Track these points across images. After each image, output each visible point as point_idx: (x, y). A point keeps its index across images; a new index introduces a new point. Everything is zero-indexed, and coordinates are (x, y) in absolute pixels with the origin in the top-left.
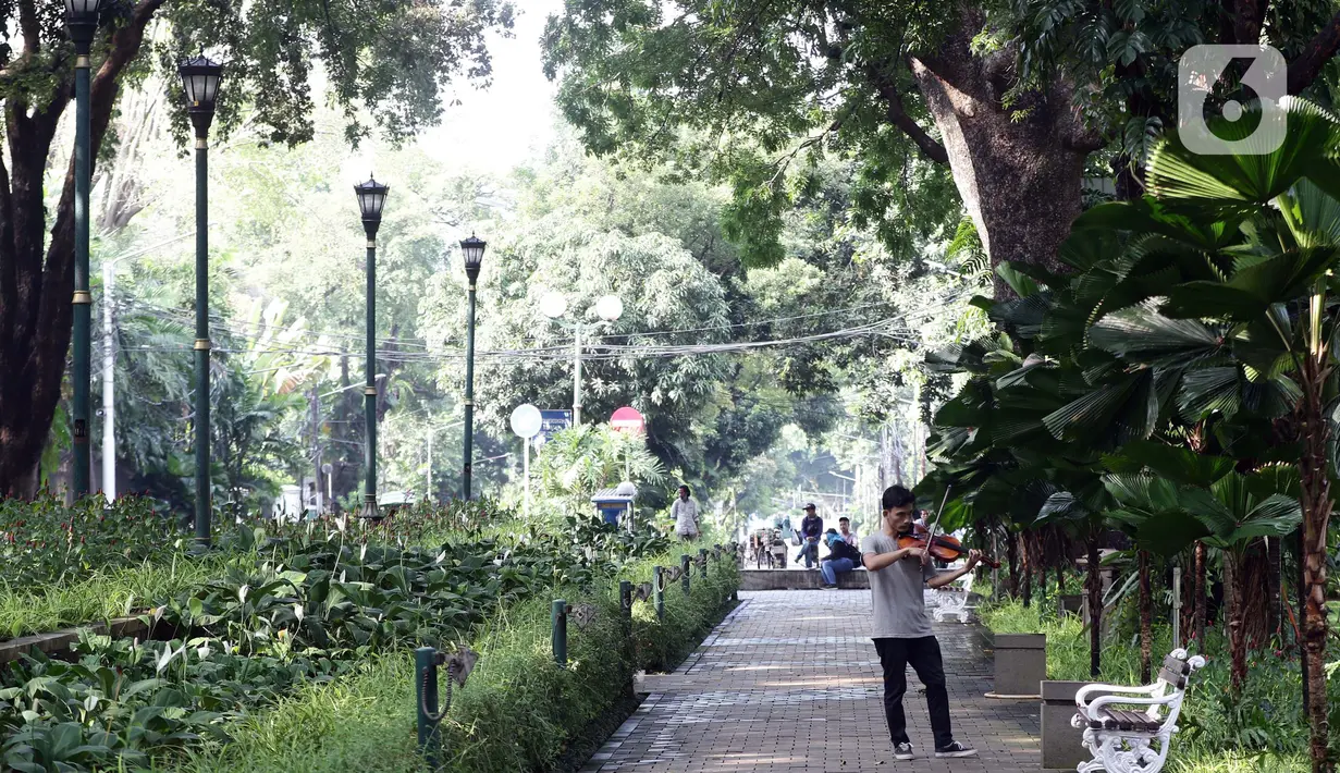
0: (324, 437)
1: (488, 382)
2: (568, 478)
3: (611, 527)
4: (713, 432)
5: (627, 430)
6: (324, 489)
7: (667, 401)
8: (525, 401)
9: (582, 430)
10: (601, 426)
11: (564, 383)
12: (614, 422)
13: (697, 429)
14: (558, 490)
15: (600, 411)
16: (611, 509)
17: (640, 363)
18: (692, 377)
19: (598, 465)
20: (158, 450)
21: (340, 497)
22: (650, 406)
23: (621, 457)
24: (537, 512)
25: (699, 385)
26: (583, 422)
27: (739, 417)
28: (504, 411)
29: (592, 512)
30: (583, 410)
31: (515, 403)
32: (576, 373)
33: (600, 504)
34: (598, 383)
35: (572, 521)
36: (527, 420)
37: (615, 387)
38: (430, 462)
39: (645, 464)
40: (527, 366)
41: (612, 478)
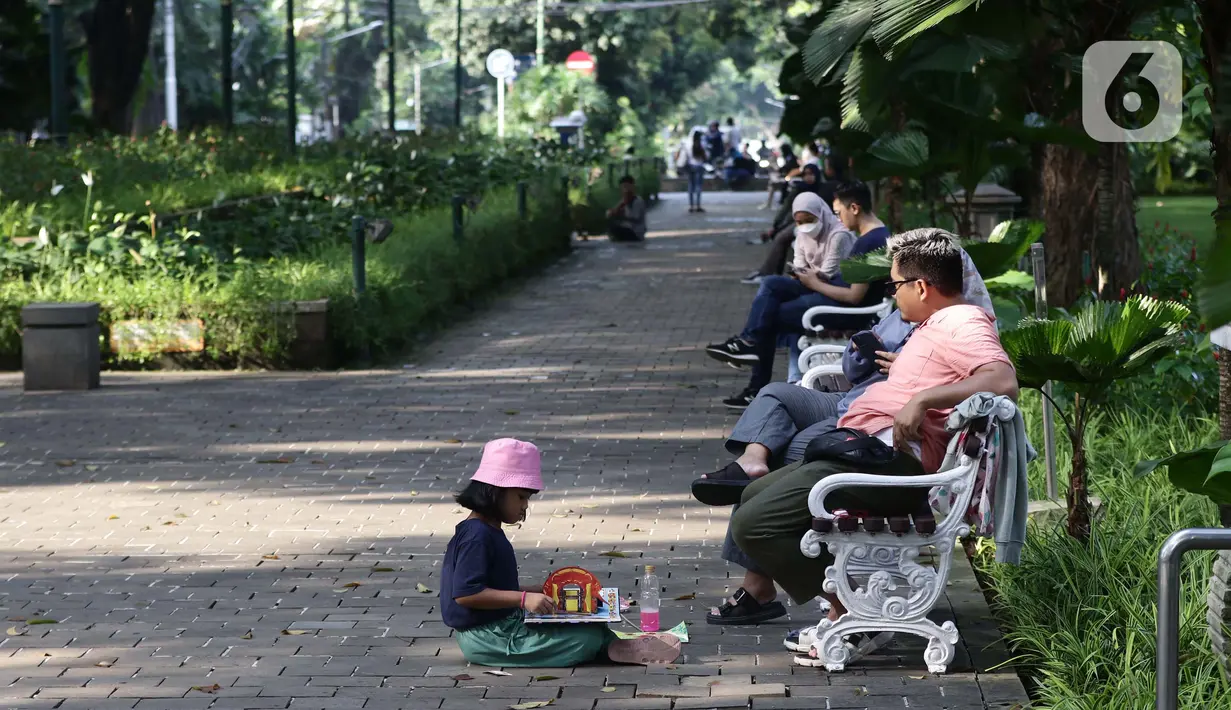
0: (330, 74)
1: (470, 32)
2: (534, 108)
3: (564, 145)
4: (657, 69)
5: (580, 69)
6: (331, 118)
7: (611, 46)
8: (498, 47)
9: (544, 71)
10: (559, 67)
11: (529, 33)
12: (571, 64)
13: (643, 66)
14: (525, 117)
15: (559, 53)
16: (566, 132)
17: (589, 18)
18: (630, 27)
19: (558, 98)
20: (205, 88)
21: (345, 126)
22: (597, 51)
23: (576, 91)
24: (509, 135)
25: (637, 34)
26: (546, 62)
27: (679, 55)
28: (483, 56)
29: (550, 135)
30: (546, 54)
31: (491, 49)
32: (540, 26)
33: (559, 129)
34: (557, 33)
35: (534, 141)
36: (502, 63)
37: (571, 36)
38: (417, 95)
39: (592, 97)
40: (501, 20)
41: (567, 106)
